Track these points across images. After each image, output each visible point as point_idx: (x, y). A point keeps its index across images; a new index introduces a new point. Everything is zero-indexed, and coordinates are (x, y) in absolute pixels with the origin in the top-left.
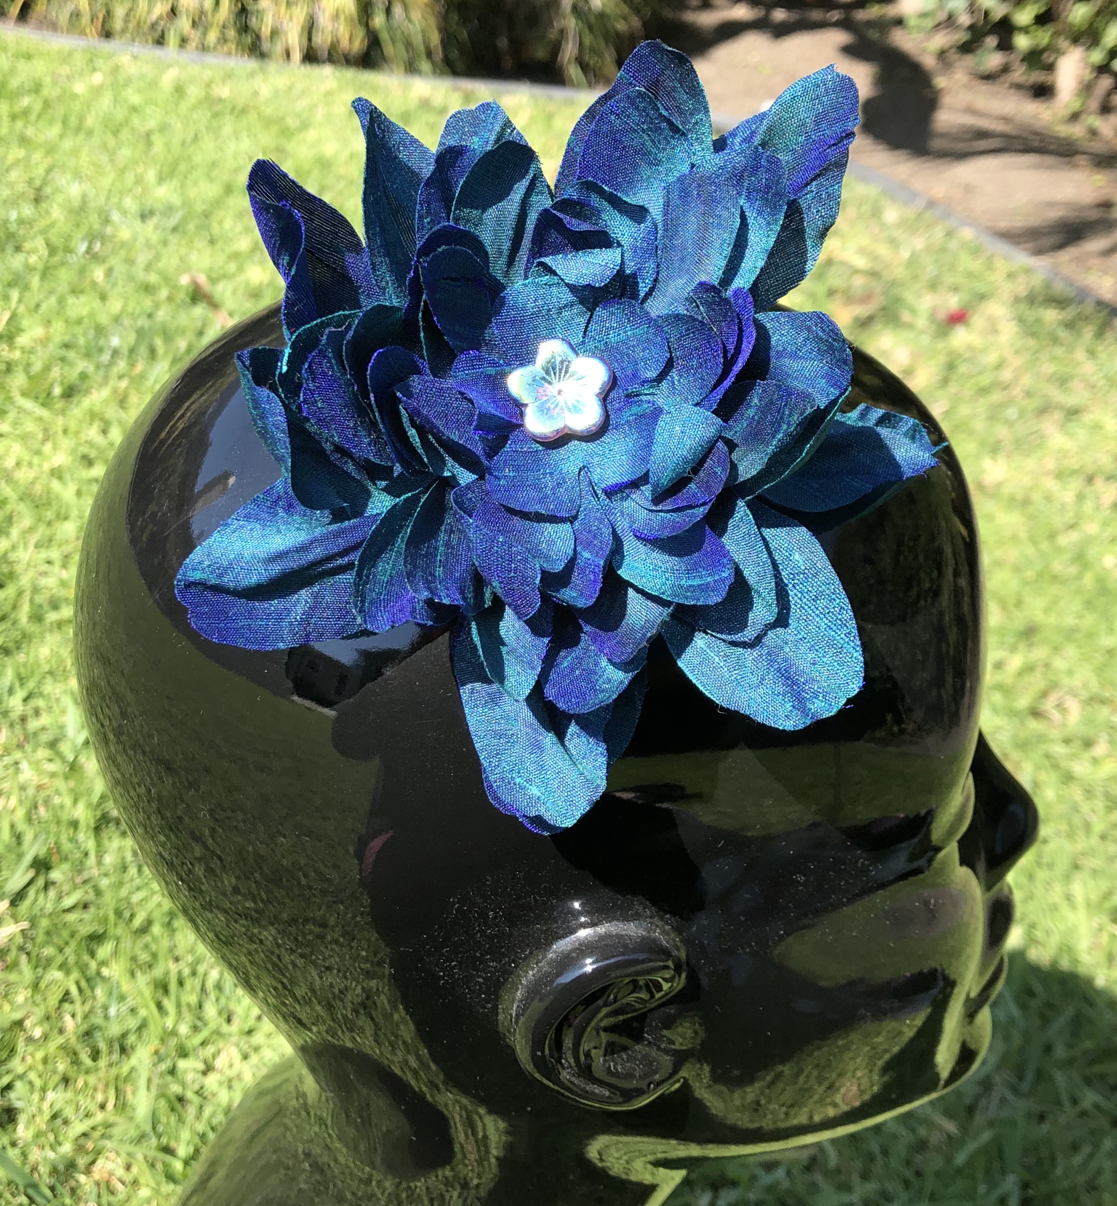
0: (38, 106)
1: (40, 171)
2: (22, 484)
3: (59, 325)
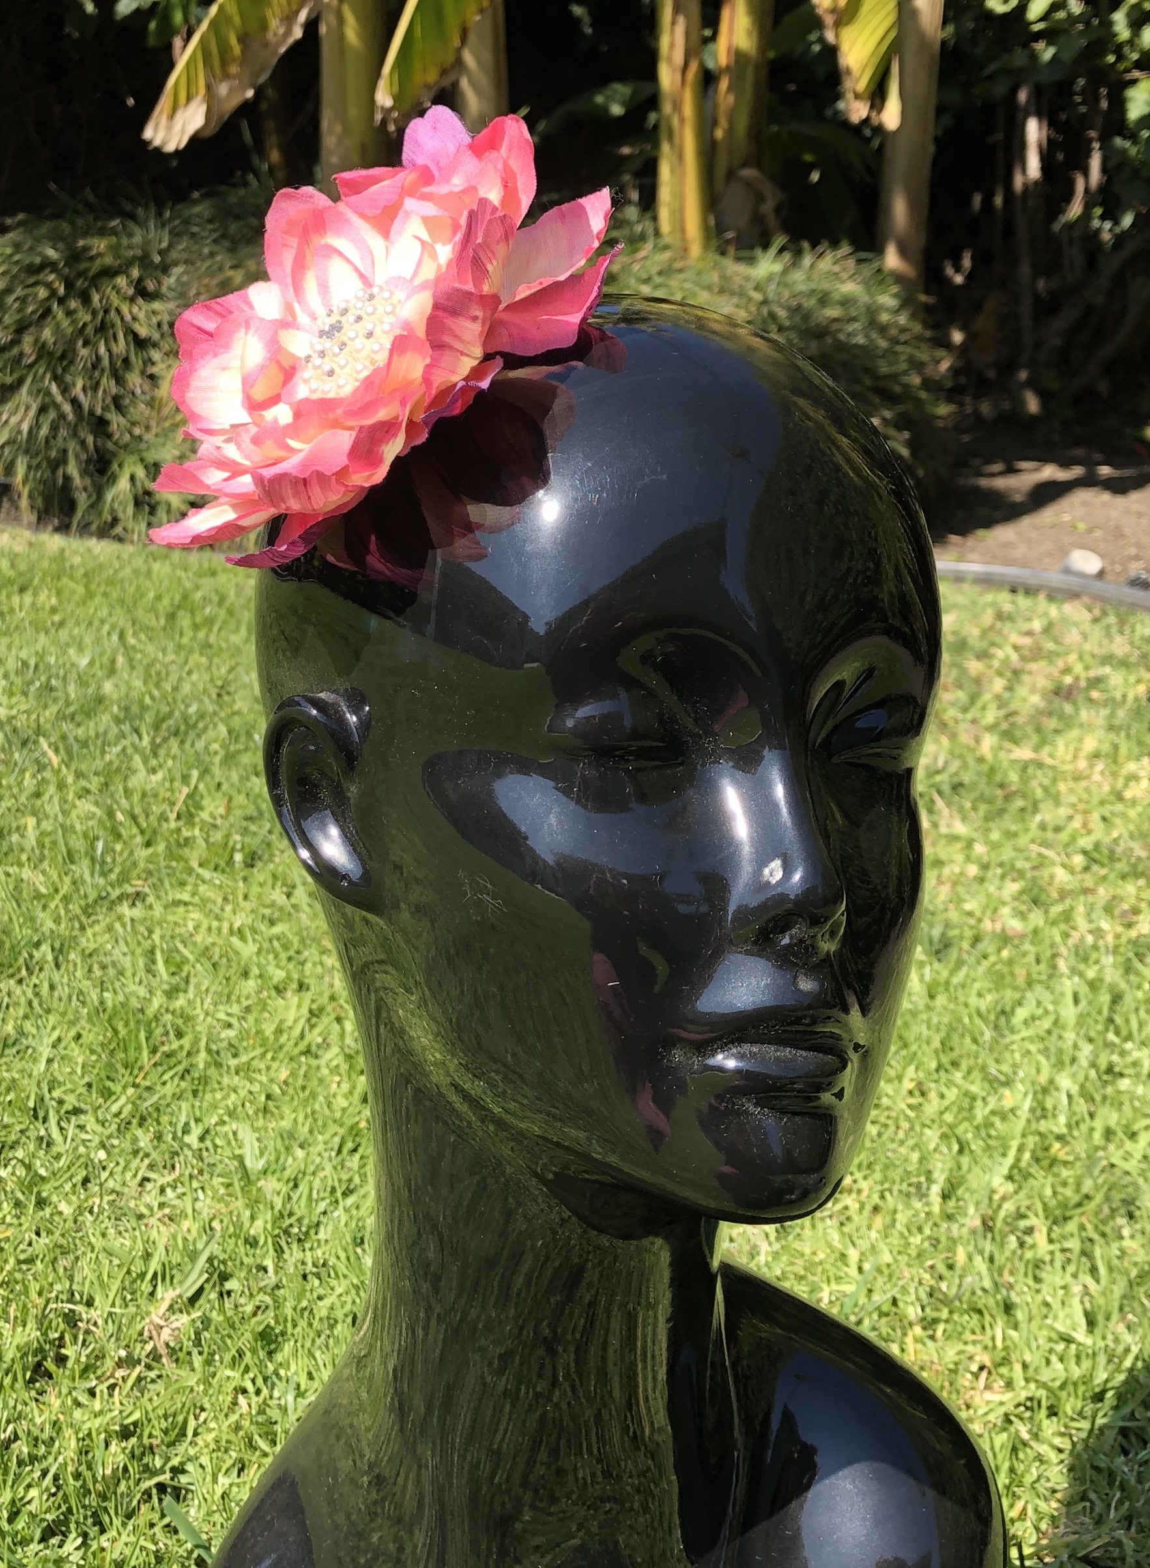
0: (223, 614)
1: (223, 671)
2: (201, 947)
3: (240, 799)
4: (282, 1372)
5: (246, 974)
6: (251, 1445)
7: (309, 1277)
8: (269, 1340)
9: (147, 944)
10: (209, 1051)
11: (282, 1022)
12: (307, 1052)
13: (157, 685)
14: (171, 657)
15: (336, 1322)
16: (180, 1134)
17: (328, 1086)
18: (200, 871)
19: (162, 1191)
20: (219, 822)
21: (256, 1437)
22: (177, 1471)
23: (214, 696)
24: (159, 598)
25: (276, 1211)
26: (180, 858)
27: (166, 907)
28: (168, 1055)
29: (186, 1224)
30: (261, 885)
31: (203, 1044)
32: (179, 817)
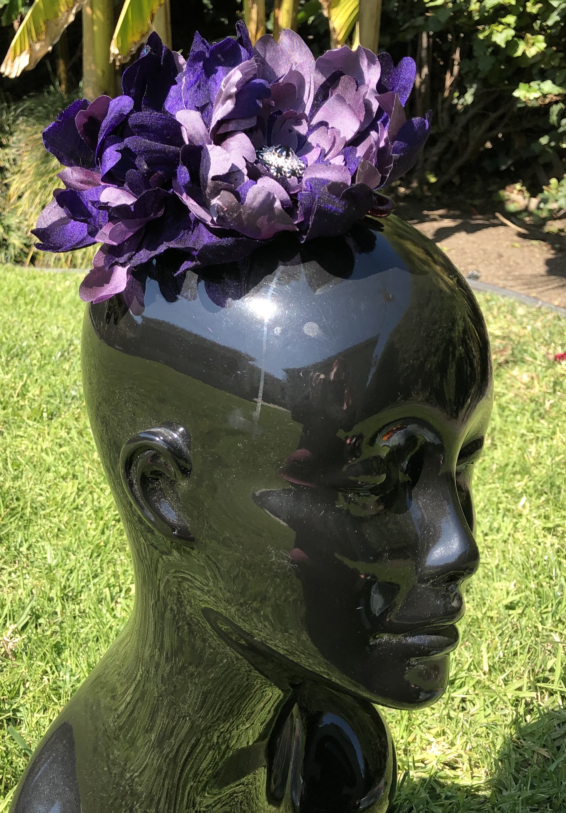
2: (28, 457)
3: (46, 387)
4: (64, 663)
5: (48, 470)
6: (49, 699)
7: (77, 618)
8: (58, 649)
9: (4, 456)
10: (32, 507)
11: (66, 493)
12: (77, 508)
13: (9, 332)
14: (15, 318)
15: (89, 640)
16: (18, 548)
17: (86, 526)
18: (28, 421)
19: (10, 574)
20: (36, 398)
21: (52, 696)
22: (15, 711)
23: (35, 338)
24: (9, 290)
25: (62, 585)
26: (18, 415)
27: (12, 438)
28: (13, 509)
29: (20, 591)
30: (56, 428)
31: (29, 504)
32: (18, 396)
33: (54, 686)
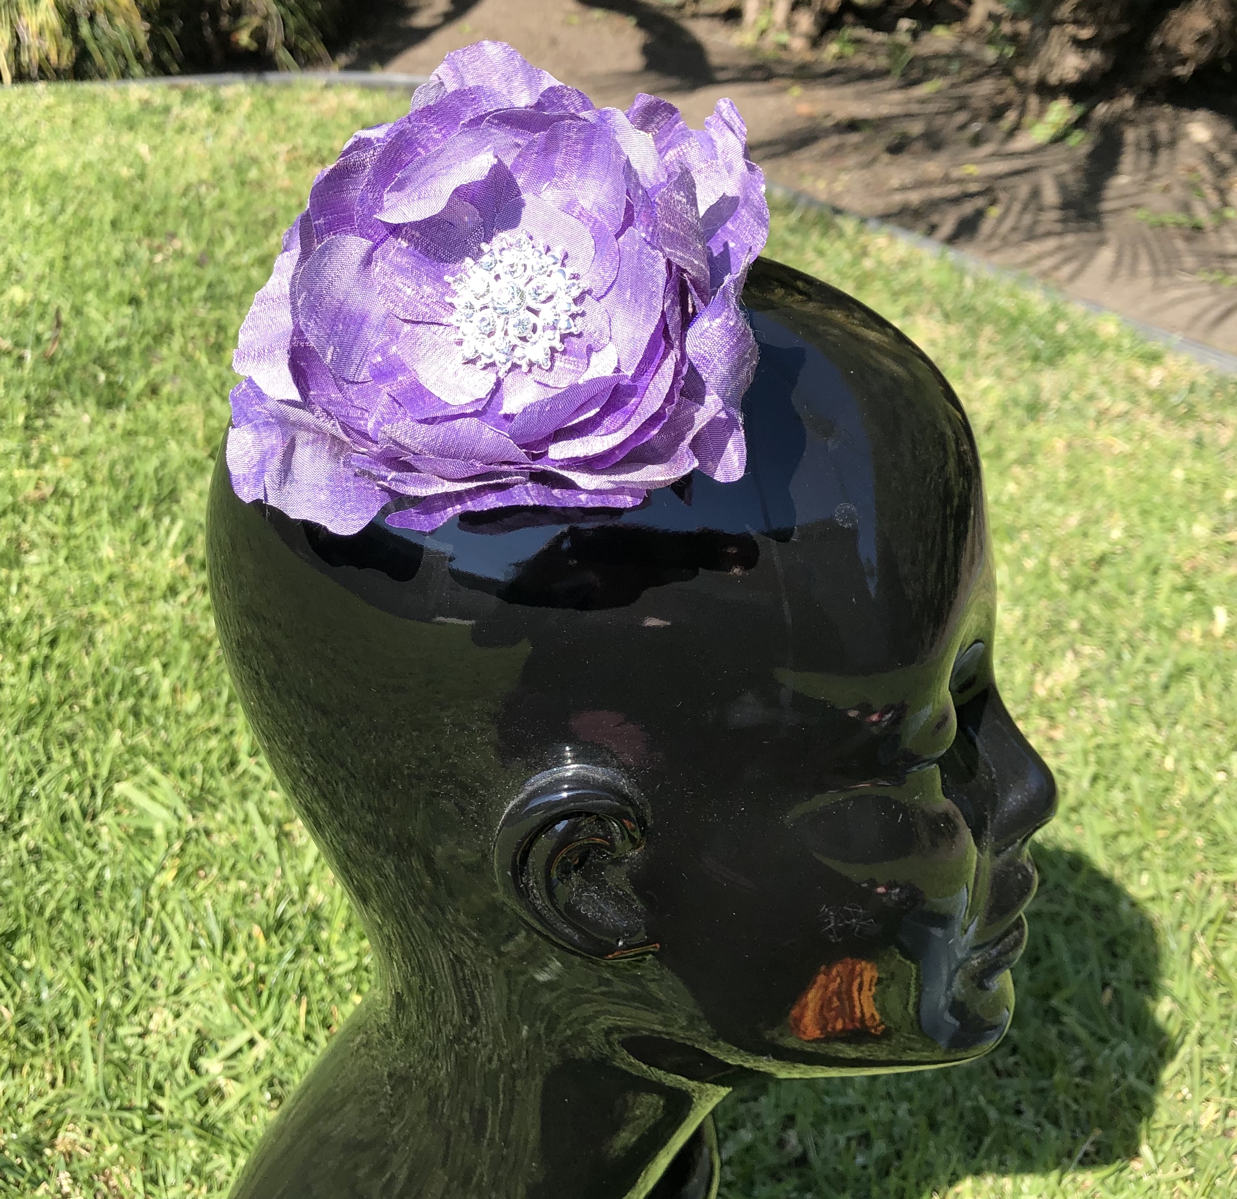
33: (19, 1017)
